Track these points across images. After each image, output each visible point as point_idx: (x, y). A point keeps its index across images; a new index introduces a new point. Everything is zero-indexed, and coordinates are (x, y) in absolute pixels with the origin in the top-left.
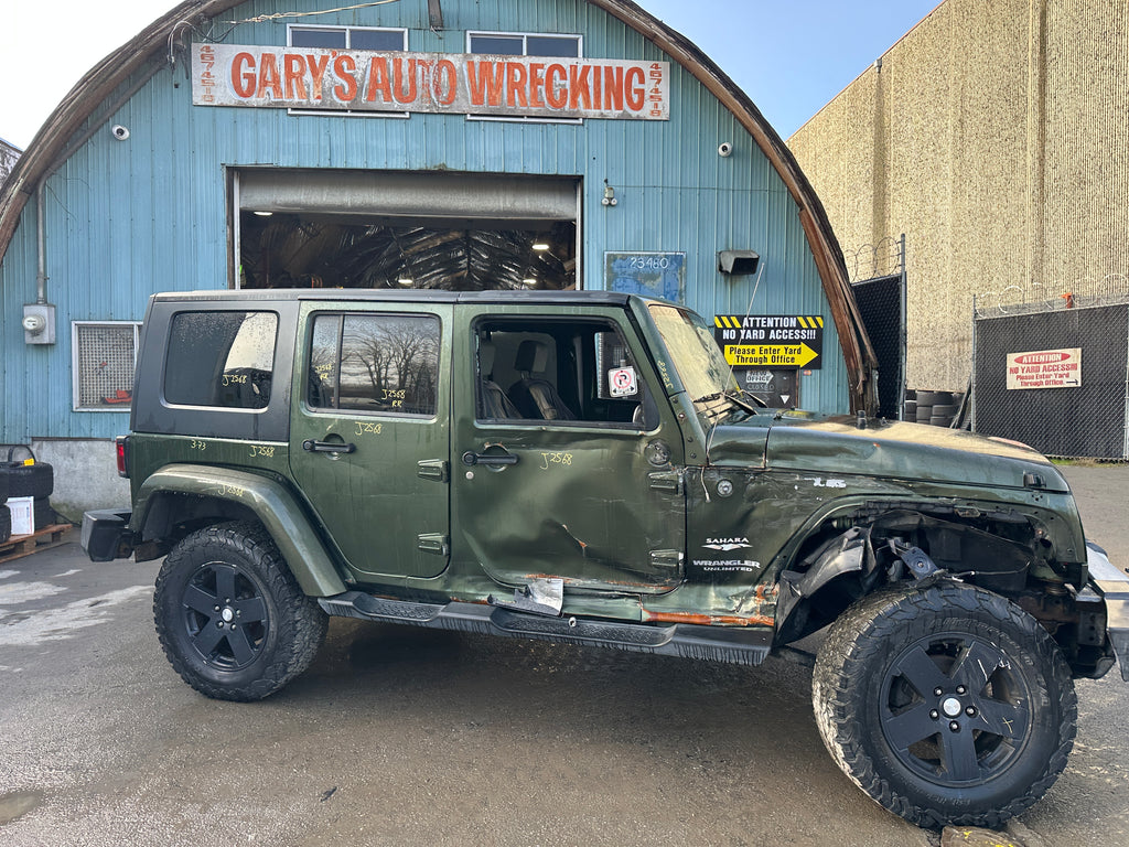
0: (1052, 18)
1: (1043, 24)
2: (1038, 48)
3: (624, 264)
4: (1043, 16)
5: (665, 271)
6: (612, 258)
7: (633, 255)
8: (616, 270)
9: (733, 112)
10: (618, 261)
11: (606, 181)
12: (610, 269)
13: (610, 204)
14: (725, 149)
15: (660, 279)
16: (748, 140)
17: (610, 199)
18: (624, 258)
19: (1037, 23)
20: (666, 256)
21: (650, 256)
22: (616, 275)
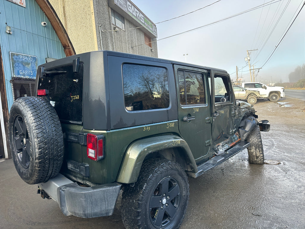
0: (66, 9)
1: (64, 10)
2: (63, 15)
3: (17, 57)
4: (64, 7)
5: (32, 62)
6: (13, 55)
7: (20, 55)
8: (15, 59)
9: (44, 12)
10: (15, 56)
11: (6, 23)
12: (12, 59)
13: (10, 33)
14: (45, 24)
15: (30, 65)
16: (49, 23)
17: (10, 31)
18: (17, 55)
19: (62, 9)
20: (31, 57)
21: (26, 56)
22: (15, 61)
